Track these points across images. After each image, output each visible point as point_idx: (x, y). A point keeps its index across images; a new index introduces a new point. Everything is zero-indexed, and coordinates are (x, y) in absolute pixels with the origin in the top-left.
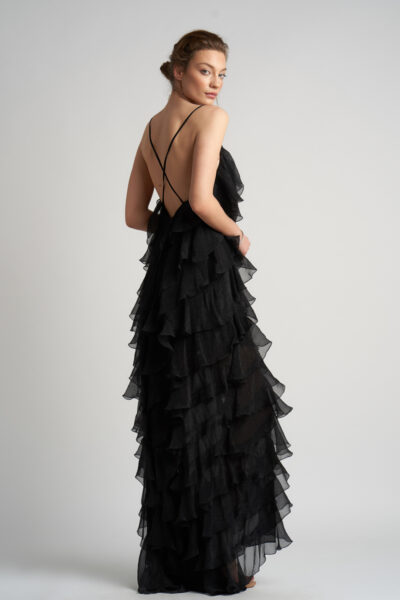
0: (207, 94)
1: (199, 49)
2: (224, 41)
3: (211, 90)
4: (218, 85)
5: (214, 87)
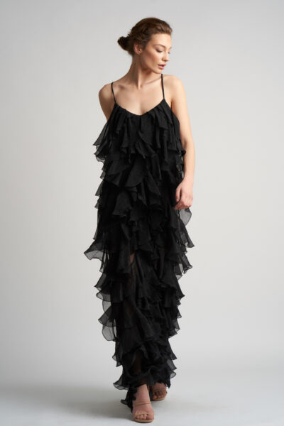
0: (160, 65)
1: (156, 33)
2: (171, 27)
3: (162, 63)
4: (167, 59)
5: (165, 61)
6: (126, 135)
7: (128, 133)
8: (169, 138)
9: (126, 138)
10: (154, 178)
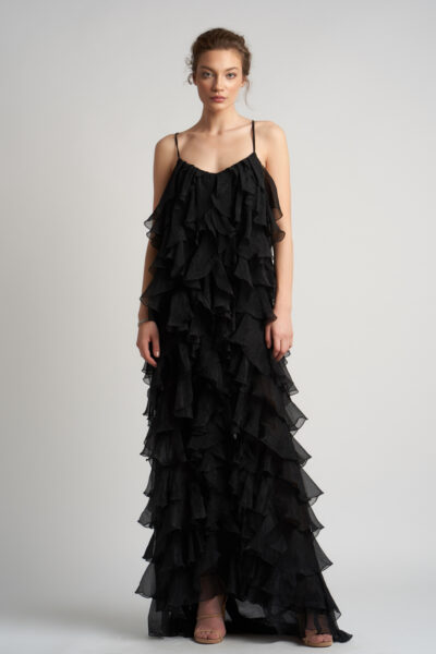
6: (193, 202)
7: (196, 200)
8: (256, 207)
9: (192, 207)
10: (225, 267)
